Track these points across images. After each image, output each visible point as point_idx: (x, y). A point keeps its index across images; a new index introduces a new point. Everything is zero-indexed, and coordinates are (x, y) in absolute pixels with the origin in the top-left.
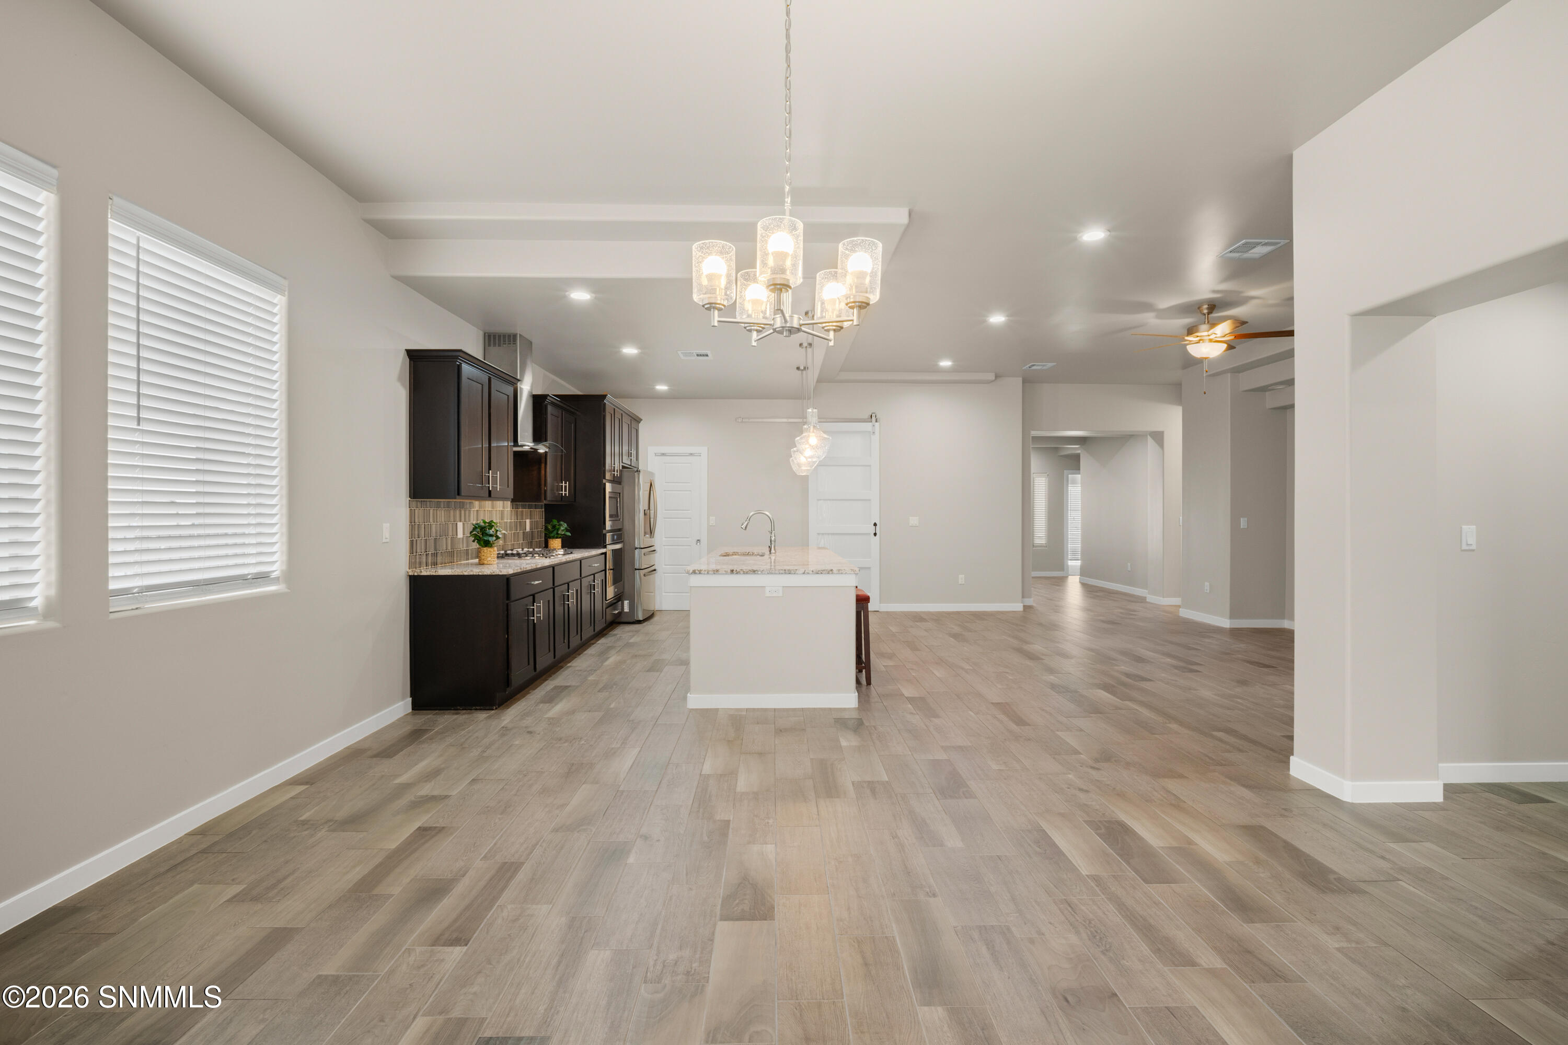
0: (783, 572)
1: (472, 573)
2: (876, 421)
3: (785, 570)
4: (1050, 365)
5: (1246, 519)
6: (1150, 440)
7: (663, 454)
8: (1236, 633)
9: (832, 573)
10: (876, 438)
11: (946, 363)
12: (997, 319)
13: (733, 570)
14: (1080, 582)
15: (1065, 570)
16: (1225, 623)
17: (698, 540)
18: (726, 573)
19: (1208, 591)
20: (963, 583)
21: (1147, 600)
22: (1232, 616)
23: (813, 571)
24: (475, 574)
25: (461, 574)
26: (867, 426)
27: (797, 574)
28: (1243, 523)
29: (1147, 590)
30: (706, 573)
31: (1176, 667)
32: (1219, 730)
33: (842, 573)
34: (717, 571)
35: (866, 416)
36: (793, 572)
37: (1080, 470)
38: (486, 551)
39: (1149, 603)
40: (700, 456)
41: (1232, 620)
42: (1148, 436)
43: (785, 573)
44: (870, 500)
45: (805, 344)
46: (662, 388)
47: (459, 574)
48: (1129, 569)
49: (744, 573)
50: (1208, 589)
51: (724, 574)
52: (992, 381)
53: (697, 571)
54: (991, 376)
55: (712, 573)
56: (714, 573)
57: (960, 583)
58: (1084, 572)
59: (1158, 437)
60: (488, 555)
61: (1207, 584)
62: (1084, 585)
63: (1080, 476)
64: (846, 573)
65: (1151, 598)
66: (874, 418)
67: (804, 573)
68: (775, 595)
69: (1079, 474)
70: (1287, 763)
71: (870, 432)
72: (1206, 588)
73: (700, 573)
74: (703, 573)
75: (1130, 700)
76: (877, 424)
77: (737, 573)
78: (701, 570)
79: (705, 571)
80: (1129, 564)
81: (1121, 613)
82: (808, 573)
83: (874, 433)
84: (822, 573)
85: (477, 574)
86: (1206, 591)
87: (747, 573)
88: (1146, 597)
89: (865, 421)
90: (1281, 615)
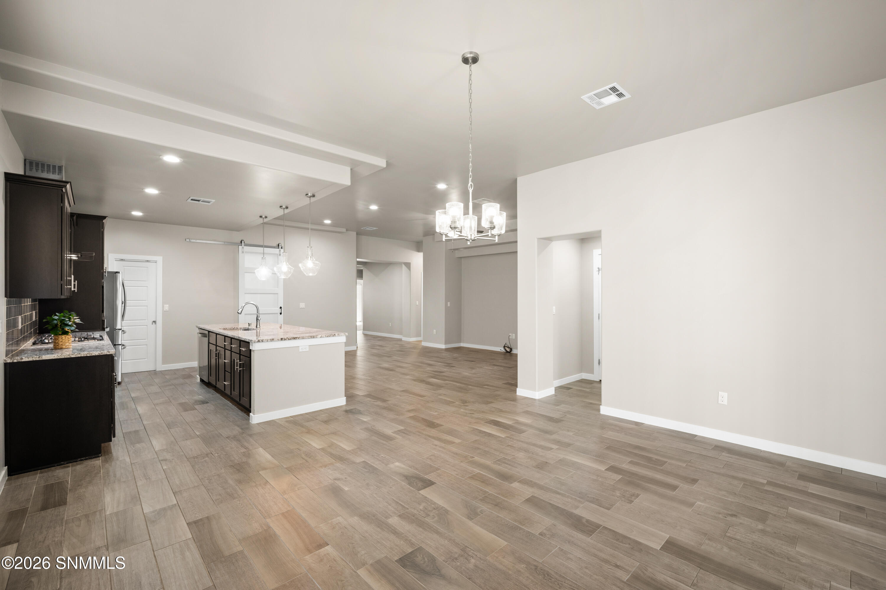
0: (310, 337)
1: (79, 356)
2: (282, 248)
3: (311, 336)
4: (375, 228)
5: (450, 302)
7: (122, 260)
8: (447, 350)
9: (335, 336)
10: (283, 258)
11: (328, 222)
12: (374, 207)
13: (282, 338)
14: (363, 334)
16: (443, 346)
17: (154, 321)
18: (278, 340)
19: (435, 334)
21: (403, 340)
22: (446, 343)
23: (325, 336)
24: (82, 356)
25: (68, 357)
26: (276, 251)
27: (318, 338)
28: (449, 304)
29: (402, 335)
30: (266, 341)
31: (445, 366)
32: (485, 386)
33: (340, 336)
34: (273, 339)
35: (275, 244)
36: (315, 337)
37: (362, 277)
38: (64, 338)
40: (156, 262)
41: (446, 345)
42: (403, 265)
43: (311, 338)
44: (277, 294)
45: (284, 207)
46: (137, 213)
47: (66, 357)
48: (390, 326)
49: (289, 339)
51: (277, 341)
52: (343, 232)
53: (260, 341)
54: (345, 230)
55: (270, 341)
56: (271, 341)
58: (364, 329)
59: (408, 265)
60: (66, 341)
61: (435, 330)
62: (365, 335)
63: (363, 281)
64: (342, 336)
65: (404, 339)
66: (279, 246)
67: (321, 337)
68: (304, 350)
69: (362, 279)
70: (515, 391)
71: (278, 254)
72: (434, 332)
73: (262, 342)
74: (265, 341)
75: (447, 381)
76: (282, 250)
77: (285, 340)
78: (263, 340)
79: (266, 340)
80: (390, 324)
81: (400, 346)
82: (323, 337)
83: (280, 255)
84: (330, 336)
85: (85, 356)
87: (290, 339)
88: (402, 339)
89: (274, 247)
90: (460, 341)
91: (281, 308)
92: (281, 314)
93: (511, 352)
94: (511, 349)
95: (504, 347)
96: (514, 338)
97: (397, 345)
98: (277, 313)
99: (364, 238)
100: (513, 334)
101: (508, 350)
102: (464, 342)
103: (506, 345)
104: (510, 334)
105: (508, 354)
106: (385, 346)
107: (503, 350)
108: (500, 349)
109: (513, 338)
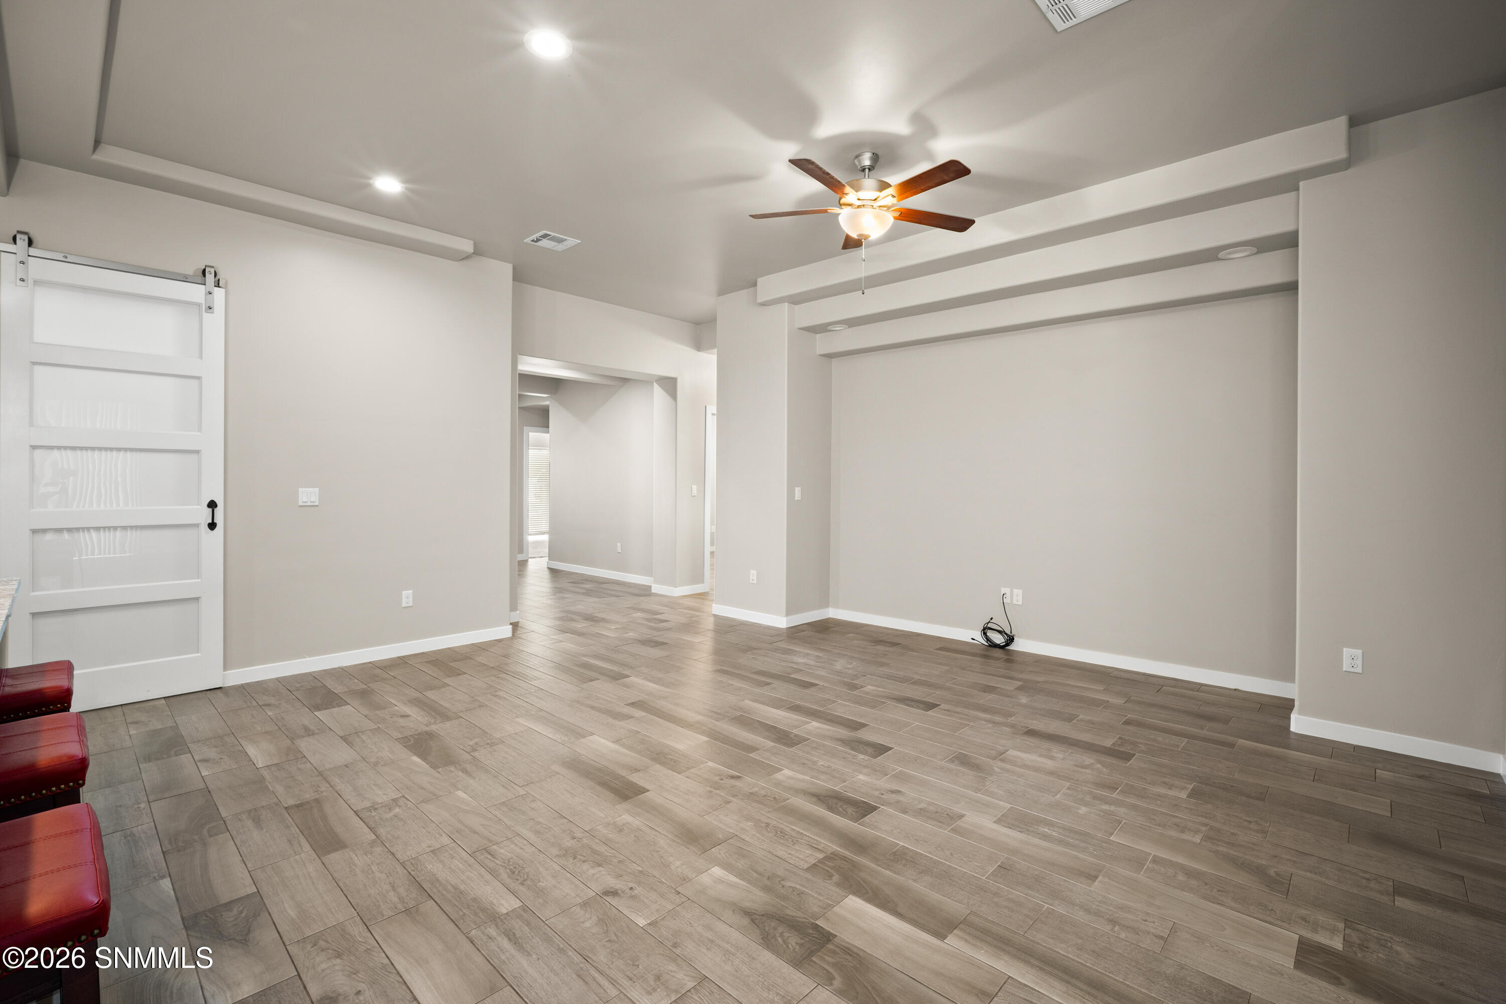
2: (216, 282)
5: (800, 488)
6: (657, 389)
8: (794, 633)
10: (215, 322)
14: (548, 568)
15: (524, 551)
16: (781, 622)
20: (411, 604)
21: (653, 591)
22: (789, 612)
26: (196, 293)
28: (798, 494)
29: (652, 577)
35: (191, 269)
37: (549, 428)
39: (656, 595)
41: (790, 618)
42: (655, 383)
44: (197, 452)
48: (619, 550)
50: (755, 578)
52: (467, 257)
54: (467, 246)
57: (404, 605)
58: (551, 556)
59: (670, 386)
61: (755, 571)
62: (552, 573)
63: (549, 435)
65: (656, 589)
66: (210, 278)
69: (548, 432)
71: (199, 305)
72: (752, 575)
76: (219, 293)
80: (619, 544)
83: (210, 309)
86: (751, 581)
88: (650, 587)
89: (185, 279)
90: (825, 602)
91: (212, 505)
92: (212, 526)
93: (1011, 648)
94: (1010, 640)
95: (985, 631)
96: (1020, 603)
97: (639, 614)
98: (197, 526)
99: (539, 295)
100: (1016, 591)
101: (999, 639)
102: (837, 606)
103: (990, 625)
104: (1003, 590)
105: (998, 653)
106: (603, 620)
107: (981, 640)
108: (971, 635)
109: (1015, 602)
